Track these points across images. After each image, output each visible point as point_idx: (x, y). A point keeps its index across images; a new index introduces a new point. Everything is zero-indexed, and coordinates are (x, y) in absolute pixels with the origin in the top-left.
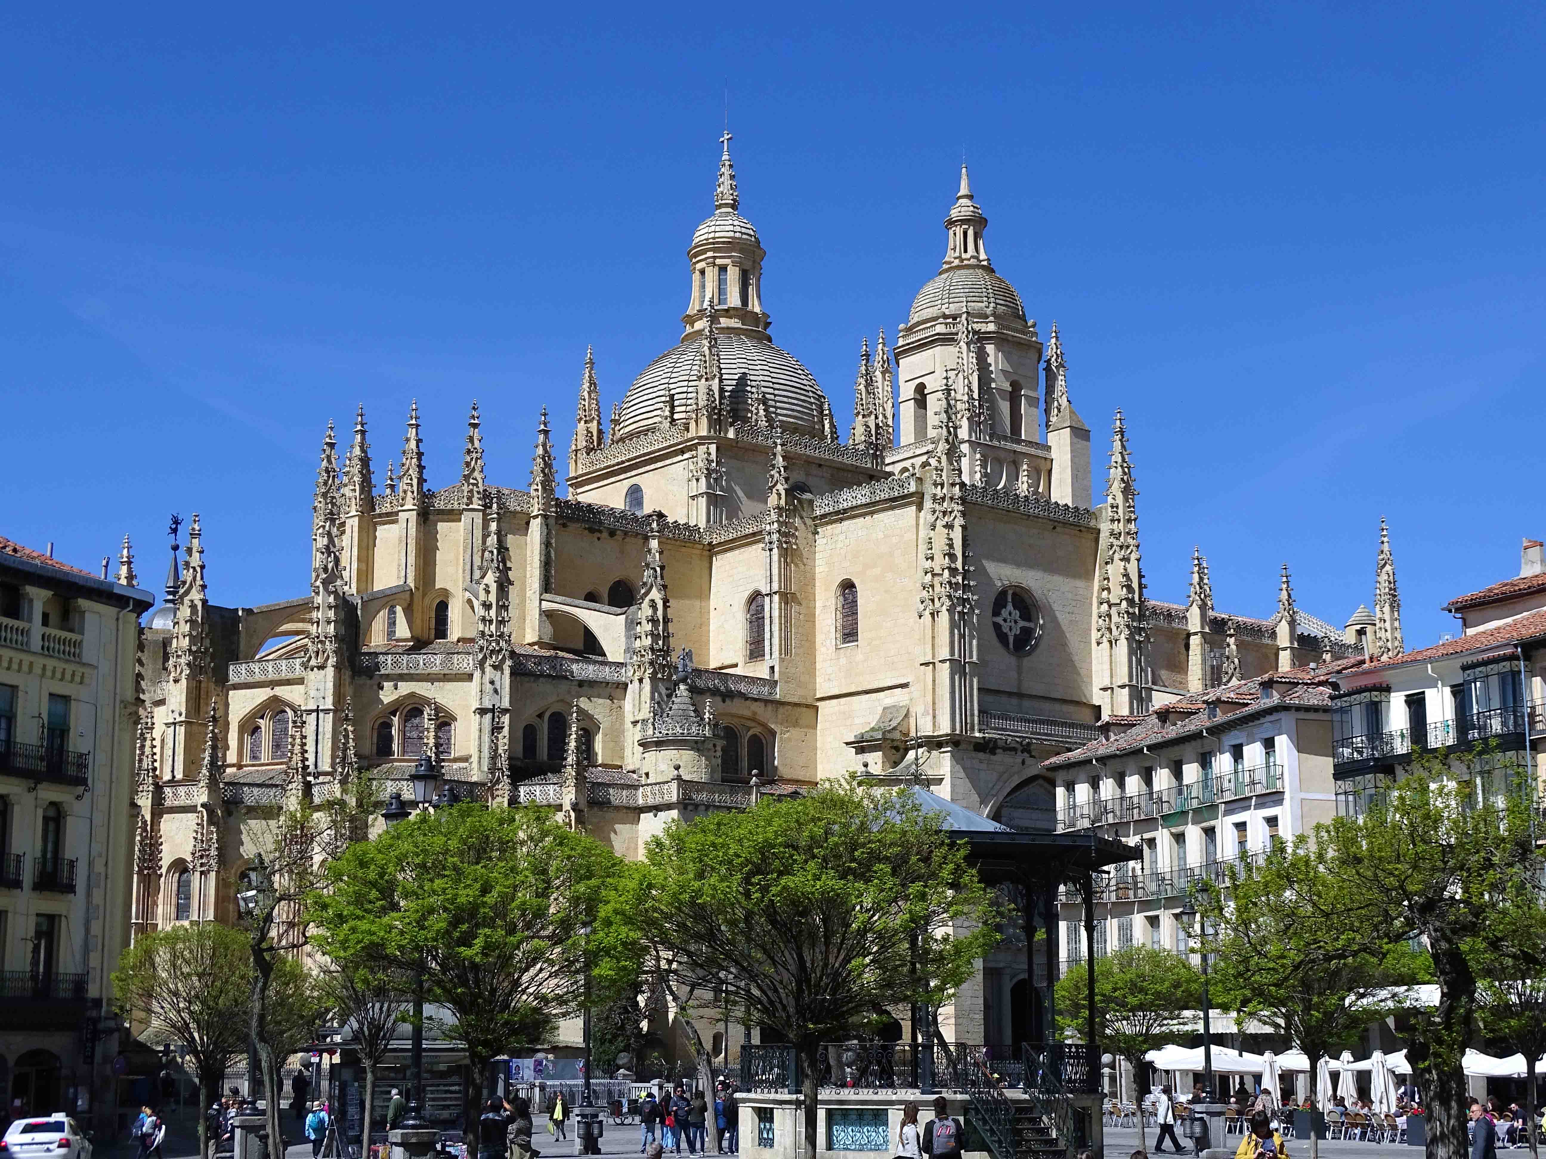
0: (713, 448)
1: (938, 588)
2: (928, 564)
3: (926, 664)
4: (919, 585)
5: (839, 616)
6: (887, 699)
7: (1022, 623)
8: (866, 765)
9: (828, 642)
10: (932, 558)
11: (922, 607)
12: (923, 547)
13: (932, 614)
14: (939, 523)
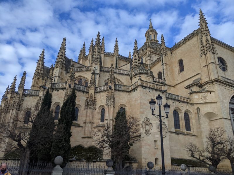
0: (150, 53)
1: (205, 49)
2: (202, 46)
3: (205, 66)
4: (200, 51)
5: (179, 67)
6: (194, 79)
7: (223, 66)
8: (191, 90)
9: (177, 73)
10: (203, 44)
11: (201, 55)
12: (200, 44)
13: (205, 55)
14: (204, 36)
